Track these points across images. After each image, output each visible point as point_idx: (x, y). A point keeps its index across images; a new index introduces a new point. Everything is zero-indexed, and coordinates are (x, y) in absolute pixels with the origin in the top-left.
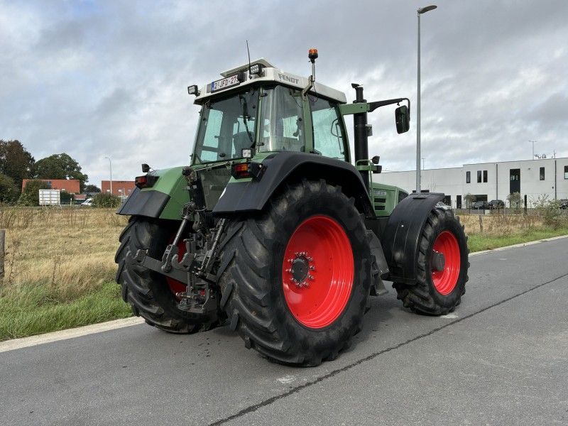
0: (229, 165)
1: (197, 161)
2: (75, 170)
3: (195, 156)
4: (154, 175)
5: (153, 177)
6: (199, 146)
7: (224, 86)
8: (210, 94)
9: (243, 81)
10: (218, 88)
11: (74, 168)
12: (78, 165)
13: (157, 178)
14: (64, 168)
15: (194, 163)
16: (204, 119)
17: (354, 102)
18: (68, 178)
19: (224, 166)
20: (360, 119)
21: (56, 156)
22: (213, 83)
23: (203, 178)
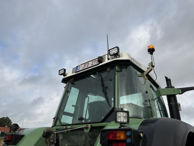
0: (87, 128)
1: (58, 123)
2: (10, 123)
3: (57, 119)
4: (21, 133)
5: (19, 135)
6: (61, 111)
7: (86, 67)
8: (75, 74)
9: (102, 62)
10: (81, 69)
11: (9, 123)
12: (11, 122)
13: (22, 136)
14: (5, 122)
15: (55, 125)
16: (67, 92)
17: (166, 88)
18: (6, 127)
19: (82, 129)
20: (172, 98)
21: (4, 118)
22: (77, 67)
23: (61, 137)
